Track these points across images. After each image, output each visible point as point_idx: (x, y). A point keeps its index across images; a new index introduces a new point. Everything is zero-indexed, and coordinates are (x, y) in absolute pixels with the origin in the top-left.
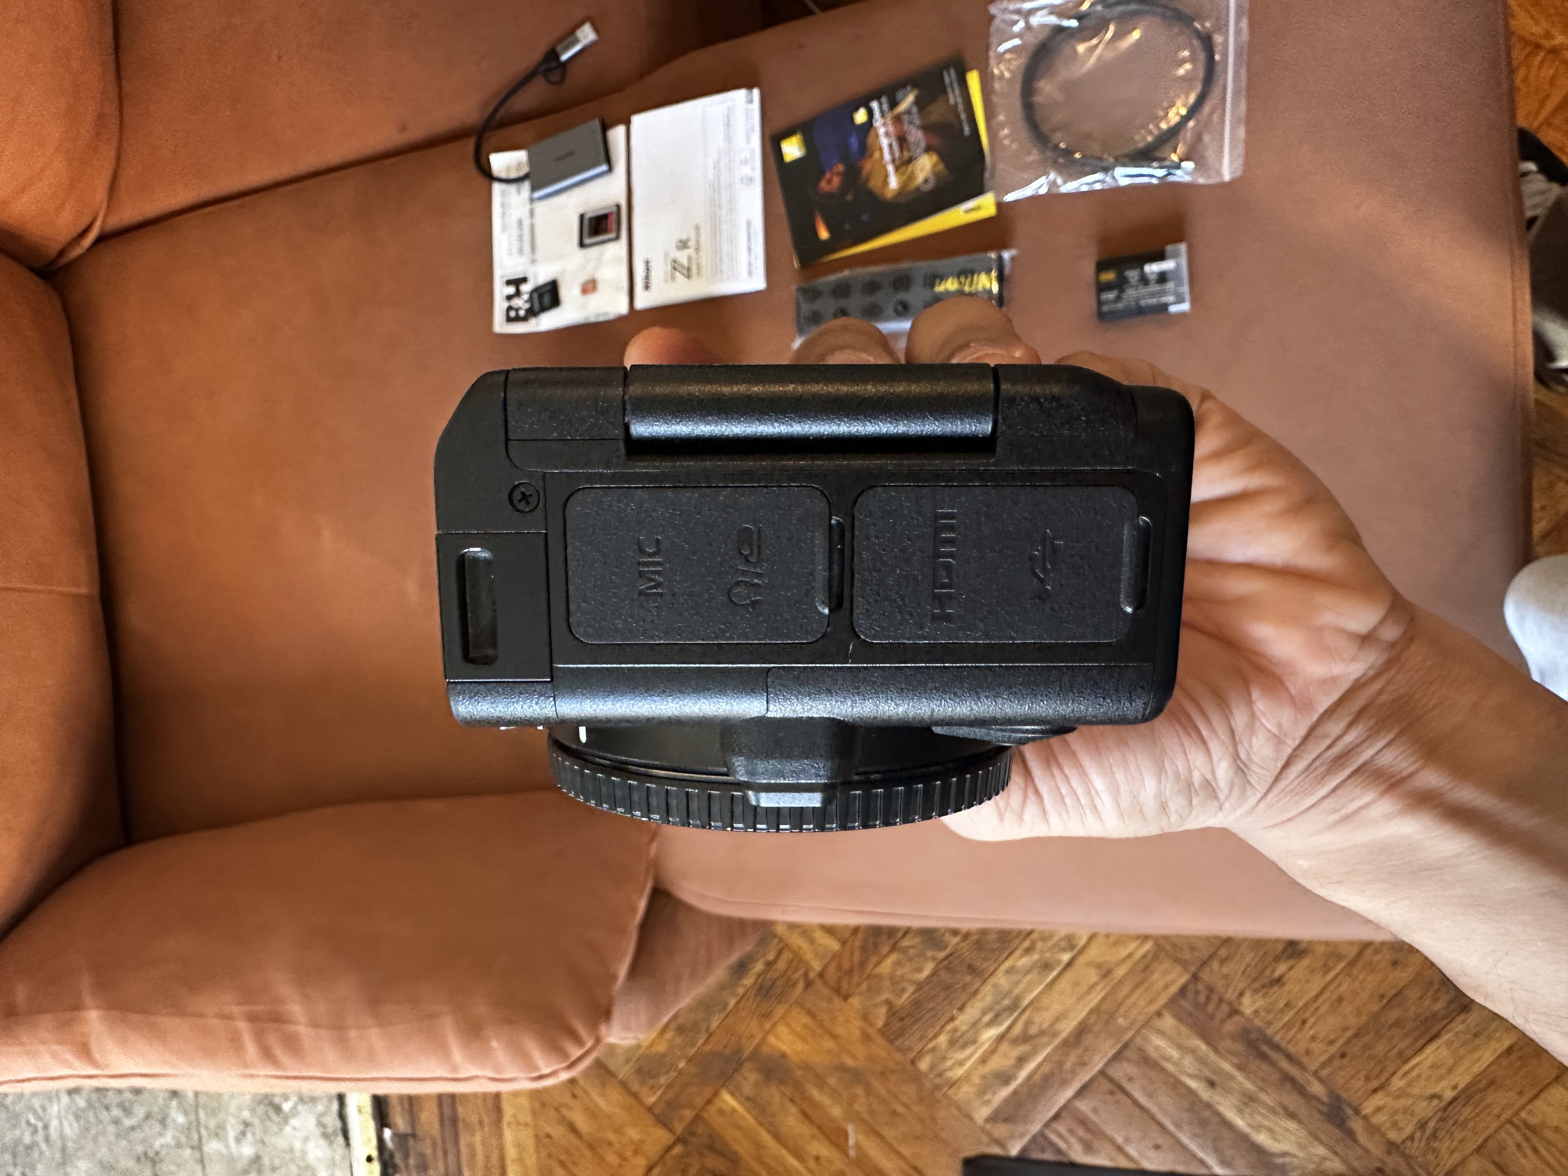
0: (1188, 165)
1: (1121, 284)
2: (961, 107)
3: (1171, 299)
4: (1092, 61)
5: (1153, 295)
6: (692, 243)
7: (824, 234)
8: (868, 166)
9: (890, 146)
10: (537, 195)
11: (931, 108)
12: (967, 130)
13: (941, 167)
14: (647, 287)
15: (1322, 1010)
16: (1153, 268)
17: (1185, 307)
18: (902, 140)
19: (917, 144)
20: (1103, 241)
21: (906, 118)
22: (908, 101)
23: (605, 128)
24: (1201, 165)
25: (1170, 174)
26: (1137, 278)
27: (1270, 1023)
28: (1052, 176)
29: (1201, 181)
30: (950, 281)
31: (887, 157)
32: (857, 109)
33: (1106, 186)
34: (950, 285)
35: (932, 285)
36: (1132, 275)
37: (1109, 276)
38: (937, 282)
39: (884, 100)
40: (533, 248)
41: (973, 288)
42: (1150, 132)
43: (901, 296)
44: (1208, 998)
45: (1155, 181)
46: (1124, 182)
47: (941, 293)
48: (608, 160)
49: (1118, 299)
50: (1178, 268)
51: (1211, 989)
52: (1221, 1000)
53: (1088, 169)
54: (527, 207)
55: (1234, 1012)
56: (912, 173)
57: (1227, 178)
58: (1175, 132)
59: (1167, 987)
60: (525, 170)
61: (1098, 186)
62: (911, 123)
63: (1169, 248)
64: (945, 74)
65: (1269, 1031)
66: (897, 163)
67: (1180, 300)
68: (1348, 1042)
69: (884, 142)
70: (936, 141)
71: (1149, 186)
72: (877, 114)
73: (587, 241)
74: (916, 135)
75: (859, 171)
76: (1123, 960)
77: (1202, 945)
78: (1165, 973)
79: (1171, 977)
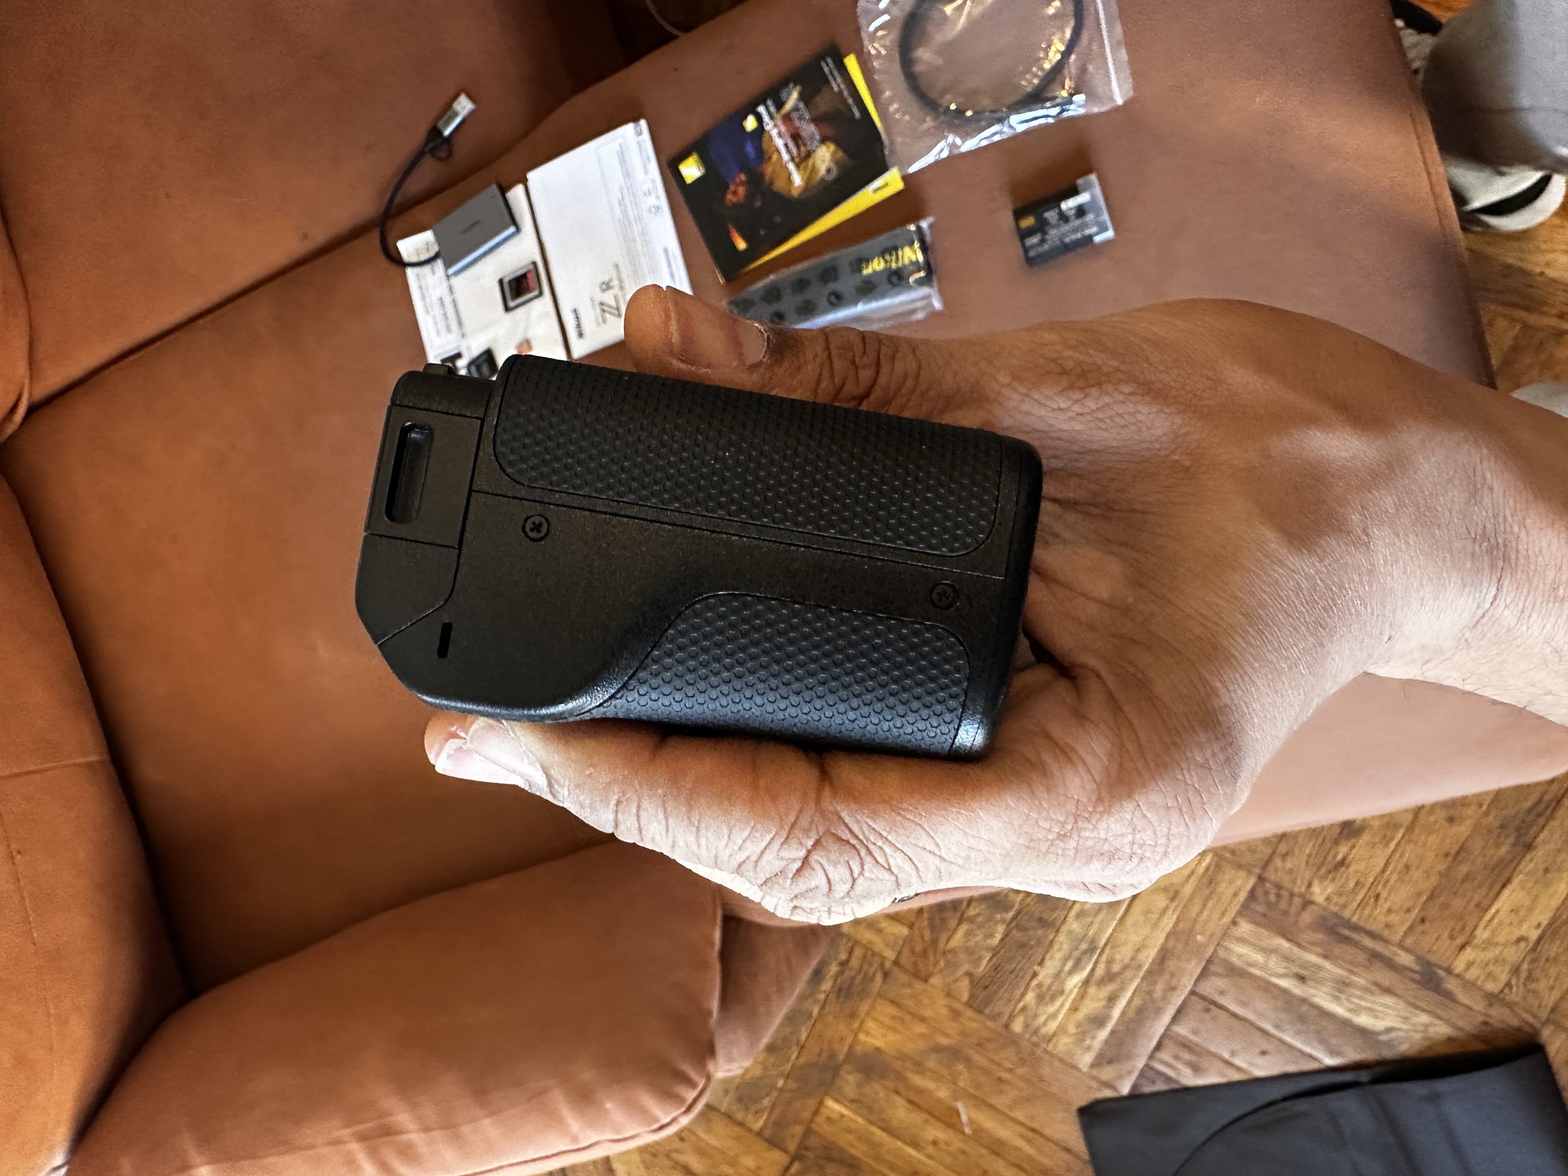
0: (1080, 98)
1: (1042, 227)
2: (846, 93)
3: (1094, 229)
4: (963, 20)
5: (1075, 230)
6: (615, 283)
7: (741, 245)
8: (769, 170)
9: (786, 145)
10: (451, 271)
11: (817, 99)
12: (857, 114)
13: (840, 154)
14: (581, 335)
15: (1392, 882)
16: (1069, 205)
17: (1110, 234)
18: (796, 137)
19: (812, 137)
20: (1014, 189)
21: (795, 115)
22: (793, 98)
23: (503, 190)
24: (1092, 96)
25: (1063, 111)
26: (1057, 217)
27: (1344, 906)
28: (951, 138)
29: (1096, 110)
30: (876, 261)
31: (786, 157)
32: (745, 118)
33: (1004, 136)
34: (877, 265)
35: (860, 270)
36: (1051, 215)
37: (1028, 222)
38: (864, 265)
39: (769, 102)
40: (460, 323)
41: (900, 264)
42: (1035, 75)
43: (832, 286)
44: (1278, 896)
45: (1051, 120)
46: (1021, 128)
47: (869, 276)
48: (514, 221)
49: (1043, 241)
50: (1094, 199)
51: (1279, 887)
52: (1292, 895)
53: (983, 123)
54: (445, 284)
55: (1307, 903)
56: (814, 164)
57: (1120, 101)
58: (1059, 68)
59: (1236, 895)
60: (435, 249)
61: (997, 138)
62: (801, 118)
63: (1080, 181)
64: (823, 64)
65: (1346, 914)
66: (797, 160)
67: (1103, 229)
68: (1424, 907)
69: (779, 143)
70: (830, 132)
71: (1047, 126)
72: (766, 118)
73: (511, 304)
74: (809, 129)
75: (762, 175)
76: (1188, 878)
77: (1260, 846)
78: (1231, 881)
79: (1237, 884)
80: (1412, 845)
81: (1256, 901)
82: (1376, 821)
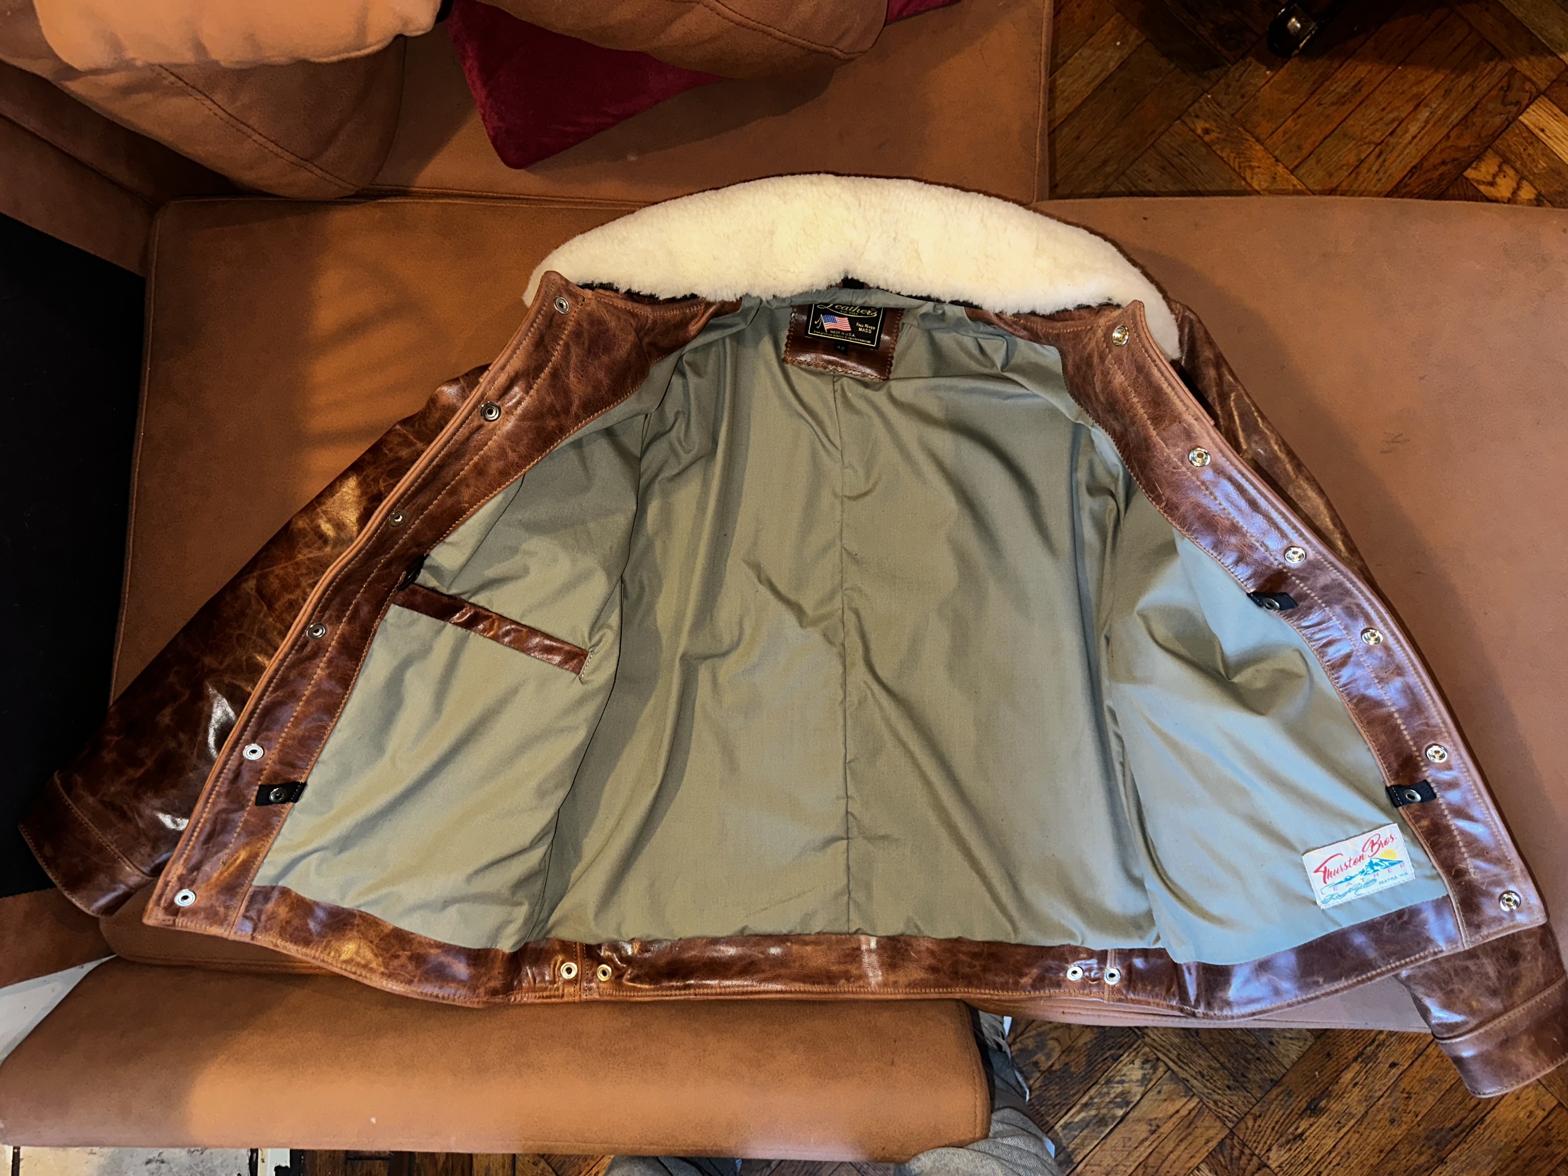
44: (1242, 1152)
51: (1244, 1145)
52: (1253, 1154)
55: (1263, 1165)
59: (1207, 1142)
76: (1171, 1117)
77: (1240, 1103)
78: (1207, 1129)
79: (1212, 1132)
80: (1357, 1135)
81: (1222, 1152)
82: (1336, 1107)
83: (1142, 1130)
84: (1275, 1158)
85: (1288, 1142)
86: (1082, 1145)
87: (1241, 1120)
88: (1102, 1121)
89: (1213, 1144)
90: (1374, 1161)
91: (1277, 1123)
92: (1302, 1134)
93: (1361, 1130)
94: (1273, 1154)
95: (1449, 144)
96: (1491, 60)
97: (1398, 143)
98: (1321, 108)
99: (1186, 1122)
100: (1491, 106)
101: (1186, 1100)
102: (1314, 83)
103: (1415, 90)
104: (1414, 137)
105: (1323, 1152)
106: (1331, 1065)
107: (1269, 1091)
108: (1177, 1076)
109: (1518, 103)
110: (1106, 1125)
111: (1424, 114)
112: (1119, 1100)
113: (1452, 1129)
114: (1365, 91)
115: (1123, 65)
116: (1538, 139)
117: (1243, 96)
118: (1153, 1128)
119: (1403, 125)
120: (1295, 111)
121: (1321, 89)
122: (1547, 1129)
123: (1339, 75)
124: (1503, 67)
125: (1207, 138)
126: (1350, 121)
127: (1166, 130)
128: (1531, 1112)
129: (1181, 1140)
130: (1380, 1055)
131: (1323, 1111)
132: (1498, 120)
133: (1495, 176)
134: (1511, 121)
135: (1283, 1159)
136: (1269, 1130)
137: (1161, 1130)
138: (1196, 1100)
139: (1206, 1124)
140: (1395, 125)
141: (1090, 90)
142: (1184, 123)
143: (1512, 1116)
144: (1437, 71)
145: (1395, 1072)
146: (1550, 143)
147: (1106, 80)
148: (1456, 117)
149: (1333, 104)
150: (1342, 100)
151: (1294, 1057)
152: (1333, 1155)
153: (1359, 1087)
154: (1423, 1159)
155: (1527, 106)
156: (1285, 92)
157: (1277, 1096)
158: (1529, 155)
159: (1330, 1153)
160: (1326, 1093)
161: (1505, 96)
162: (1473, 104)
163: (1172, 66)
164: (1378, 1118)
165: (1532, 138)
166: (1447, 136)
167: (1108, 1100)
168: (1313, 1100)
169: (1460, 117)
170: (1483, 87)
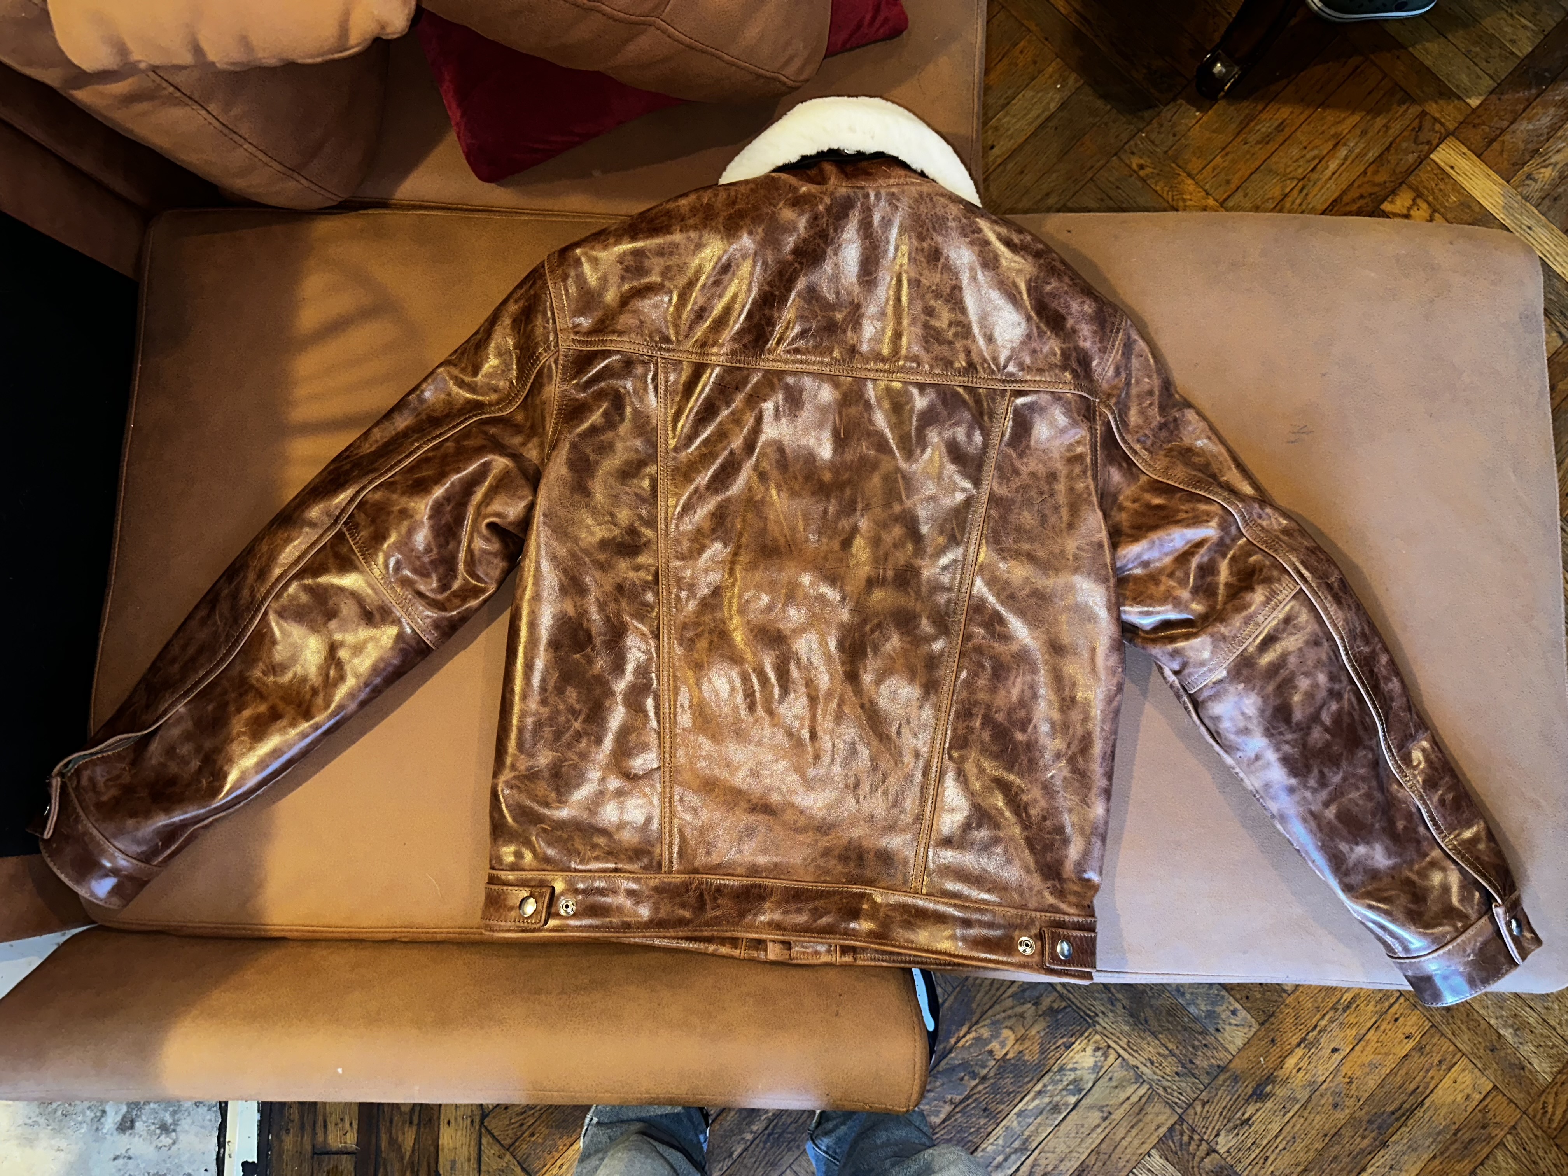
15: (1280, 1147)
27: (1238, 1161)
44: (1191, 1138)
51: (1193, 1130)
52: (1202, 1140)
55: (1211, 1151)
59: (1158, 1127)
65: (1238, 1169)
76: (1122, 1103)
77: (1188, 1089)
78: (1157, 1114)
79: (1162, 1118)
80: (1302, 1120)
81: (1172, 1137)
82: (1281, 1092)
83: (1095, 1117)
84: (1224, 1143)
85: (1235, 1127)
86: (1036, 1132)
87: (1190, 1105)
88: (1055, 1109)
89: (1163, 1130)
90: (1319, 1145)
91: (1224, 1108)
92: (1249, 1119)
93: (1306, 1114)
94: (1221, 1139)
95: (1366, 179)
96: (1404, 103)
97: (1319, 179)
98: (1246, 147)
99: (1136, 1109)
100: (1404, 145)
101: (1136, 1086)
102: (1241, 123)
103: (1332, 131)
104: (1334, 174)
105: (1269, 1138)
106: (1275, 1052)
107: (1216, 1077)
108: (1128, 1064)
109: (1429, 143)
110: (1060, 1113)
111: (1343, 152)
112: (1071, 1087)
113: (1393, 1113)
114: (1287, 132)
115: (1063, 106)
116: (1449, 176)
117: (1174, 135)
118: (1105, 1115)
119: (1323, 162)
120: (1223, 149)
121: (1246, 130)
122: (1484, 1111)
123: (1263, 116)
124: (1415, 110)
125: (1142, 173)
126: (1274, 159)
127: (1104, 166)
128: (1468, 1096)
129: (1132, 1127)
130: (1322, 1041)
131: (1268, 1096)
132: (1411, 158)
133: (1409, 209)
134: (1424, 158)
135: (1231, 1144)
136: (1217, 1116)
137: (1113, 1117)
138: (1146, 1087)
139: (1156, 1109)
140: (1317, 161)
141: (1033, 128)
142: (1120, 159)
143: (1452, 1098)
144: (1353, 113)
145: (1338, 1057)
146: (1459, 179)
147: (1048, 119)
148: (1371, 155)
149: (1258, 143)
150: (1266, 140)
151: (1240, 1043)
152: (1278, 1140)
153: (1302, 1073)
154: (1366, 1142)
155: (1438, 146)
156: (1214, 131)
157: (1224, 1081)
158: (1441, 190)
159: (1276, 1137)
160: (1270, 1079)
161: (1417, 137)
162: (1387, 144)
163: (1109, 107)
164: (1323, 1102)
165: (1443, 175)
166: (1365, 172)
167: (1060, 1087)
168: (1259, 1085)
169: (1376, 154)
170: (1396, 128)
